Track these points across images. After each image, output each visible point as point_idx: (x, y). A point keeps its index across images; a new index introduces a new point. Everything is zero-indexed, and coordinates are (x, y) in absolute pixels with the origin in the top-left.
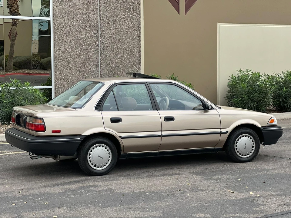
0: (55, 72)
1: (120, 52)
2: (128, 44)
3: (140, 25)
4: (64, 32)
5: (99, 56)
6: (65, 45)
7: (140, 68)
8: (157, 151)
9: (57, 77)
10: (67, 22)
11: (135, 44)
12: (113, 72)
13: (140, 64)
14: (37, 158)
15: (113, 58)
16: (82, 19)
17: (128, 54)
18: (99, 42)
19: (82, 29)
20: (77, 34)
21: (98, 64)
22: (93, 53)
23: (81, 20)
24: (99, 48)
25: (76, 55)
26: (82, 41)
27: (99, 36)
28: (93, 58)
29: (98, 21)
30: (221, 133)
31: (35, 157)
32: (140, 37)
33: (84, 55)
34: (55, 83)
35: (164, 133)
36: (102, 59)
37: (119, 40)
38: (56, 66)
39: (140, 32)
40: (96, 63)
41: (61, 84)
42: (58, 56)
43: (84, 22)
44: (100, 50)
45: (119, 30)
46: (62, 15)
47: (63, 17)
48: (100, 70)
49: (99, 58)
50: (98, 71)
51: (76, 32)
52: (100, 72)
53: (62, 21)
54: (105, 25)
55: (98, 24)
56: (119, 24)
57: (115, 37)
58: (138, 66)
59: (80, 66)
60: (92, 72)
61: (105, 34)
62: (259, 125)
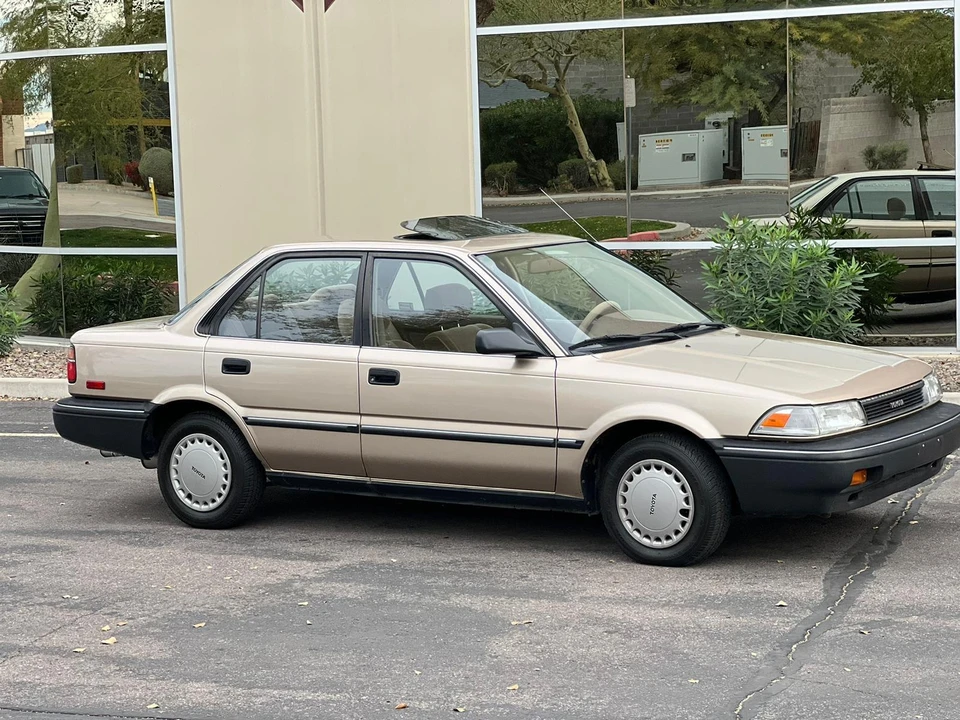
8: (367, 479)
30: (556, 444)
62: (707, 431)
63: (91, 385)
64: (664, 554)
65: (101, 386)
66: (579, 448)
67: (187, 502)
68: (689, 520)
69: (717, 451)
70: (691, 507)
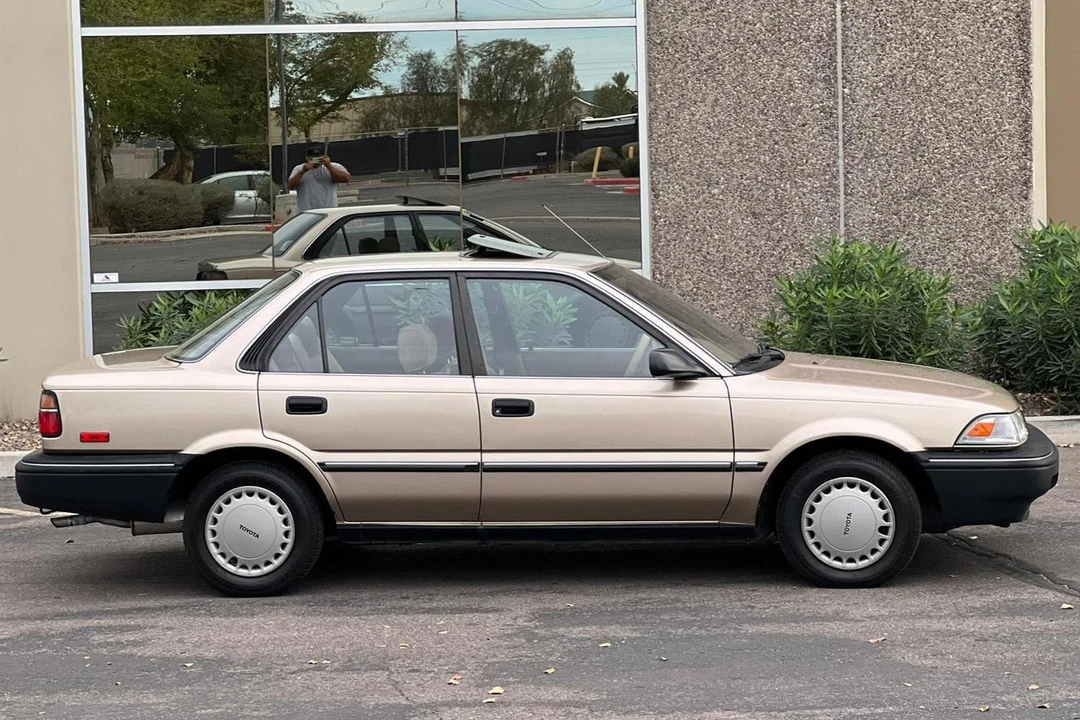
0: (654, 218)
1: (935, 137)
2: (970, 103)
3: (1026, 23)
4: (688, 67)
5: (841, 154)
6: (693, 115)
7: (1026, 198)
8: (478, 524)
9: (660, 237)
10: (702, 29)
11: (1003, 103)
12: (903, 218)
13: (1027, 183)
14: (72, 525)
15: (900, 161)
16: (766, 14)
17: (970, 145)
18: (840, 101)
19: (766, 52)
20: (742, 75)
21: (836, 187)
22: (812, 144)
23: (761, 21)
24: (840, 125)
25: (740, 151)
26: (764, 97)
27: (840, 76)
28: (812, 164)
29: (834, 20)
30: (733, 468)
31: (65, 521)
32: (1028, 73)
33: (773, 151)
34: (654, 257)
35: (490, 459)
36: (852, 167)
37: (928, 91)
38: (657, 196)
39: (1027, 53)
40: (825, 180)
41: (676, 263)
42: (663, 158)
43: (774, 28)
44: (844, 132)
45: (929, 50)
46: (683, 8)
47: (685, 12)
48: (842, 208)
49: (840, 162)
50: (834, 211)
51: (739, 68)
52: (845, 215)
53: (682, 27)
54: (866, 34)
55: (835, 30)
56: (929, 27)
57: (909, 78)
58: (1017, 190)
59: (756, 193)
60: (807, 214)
61: (864, 67)
62: (910, 444)
63: (85, 438)
64: (860, 576)
65: (105, 438)
66: (761, 470)
67: (230, 568)
68: (889, 537)
69: (923, 464)
70: (891, 523)
